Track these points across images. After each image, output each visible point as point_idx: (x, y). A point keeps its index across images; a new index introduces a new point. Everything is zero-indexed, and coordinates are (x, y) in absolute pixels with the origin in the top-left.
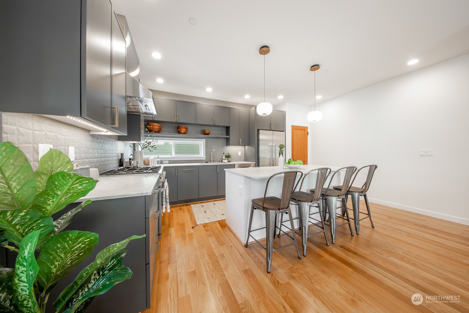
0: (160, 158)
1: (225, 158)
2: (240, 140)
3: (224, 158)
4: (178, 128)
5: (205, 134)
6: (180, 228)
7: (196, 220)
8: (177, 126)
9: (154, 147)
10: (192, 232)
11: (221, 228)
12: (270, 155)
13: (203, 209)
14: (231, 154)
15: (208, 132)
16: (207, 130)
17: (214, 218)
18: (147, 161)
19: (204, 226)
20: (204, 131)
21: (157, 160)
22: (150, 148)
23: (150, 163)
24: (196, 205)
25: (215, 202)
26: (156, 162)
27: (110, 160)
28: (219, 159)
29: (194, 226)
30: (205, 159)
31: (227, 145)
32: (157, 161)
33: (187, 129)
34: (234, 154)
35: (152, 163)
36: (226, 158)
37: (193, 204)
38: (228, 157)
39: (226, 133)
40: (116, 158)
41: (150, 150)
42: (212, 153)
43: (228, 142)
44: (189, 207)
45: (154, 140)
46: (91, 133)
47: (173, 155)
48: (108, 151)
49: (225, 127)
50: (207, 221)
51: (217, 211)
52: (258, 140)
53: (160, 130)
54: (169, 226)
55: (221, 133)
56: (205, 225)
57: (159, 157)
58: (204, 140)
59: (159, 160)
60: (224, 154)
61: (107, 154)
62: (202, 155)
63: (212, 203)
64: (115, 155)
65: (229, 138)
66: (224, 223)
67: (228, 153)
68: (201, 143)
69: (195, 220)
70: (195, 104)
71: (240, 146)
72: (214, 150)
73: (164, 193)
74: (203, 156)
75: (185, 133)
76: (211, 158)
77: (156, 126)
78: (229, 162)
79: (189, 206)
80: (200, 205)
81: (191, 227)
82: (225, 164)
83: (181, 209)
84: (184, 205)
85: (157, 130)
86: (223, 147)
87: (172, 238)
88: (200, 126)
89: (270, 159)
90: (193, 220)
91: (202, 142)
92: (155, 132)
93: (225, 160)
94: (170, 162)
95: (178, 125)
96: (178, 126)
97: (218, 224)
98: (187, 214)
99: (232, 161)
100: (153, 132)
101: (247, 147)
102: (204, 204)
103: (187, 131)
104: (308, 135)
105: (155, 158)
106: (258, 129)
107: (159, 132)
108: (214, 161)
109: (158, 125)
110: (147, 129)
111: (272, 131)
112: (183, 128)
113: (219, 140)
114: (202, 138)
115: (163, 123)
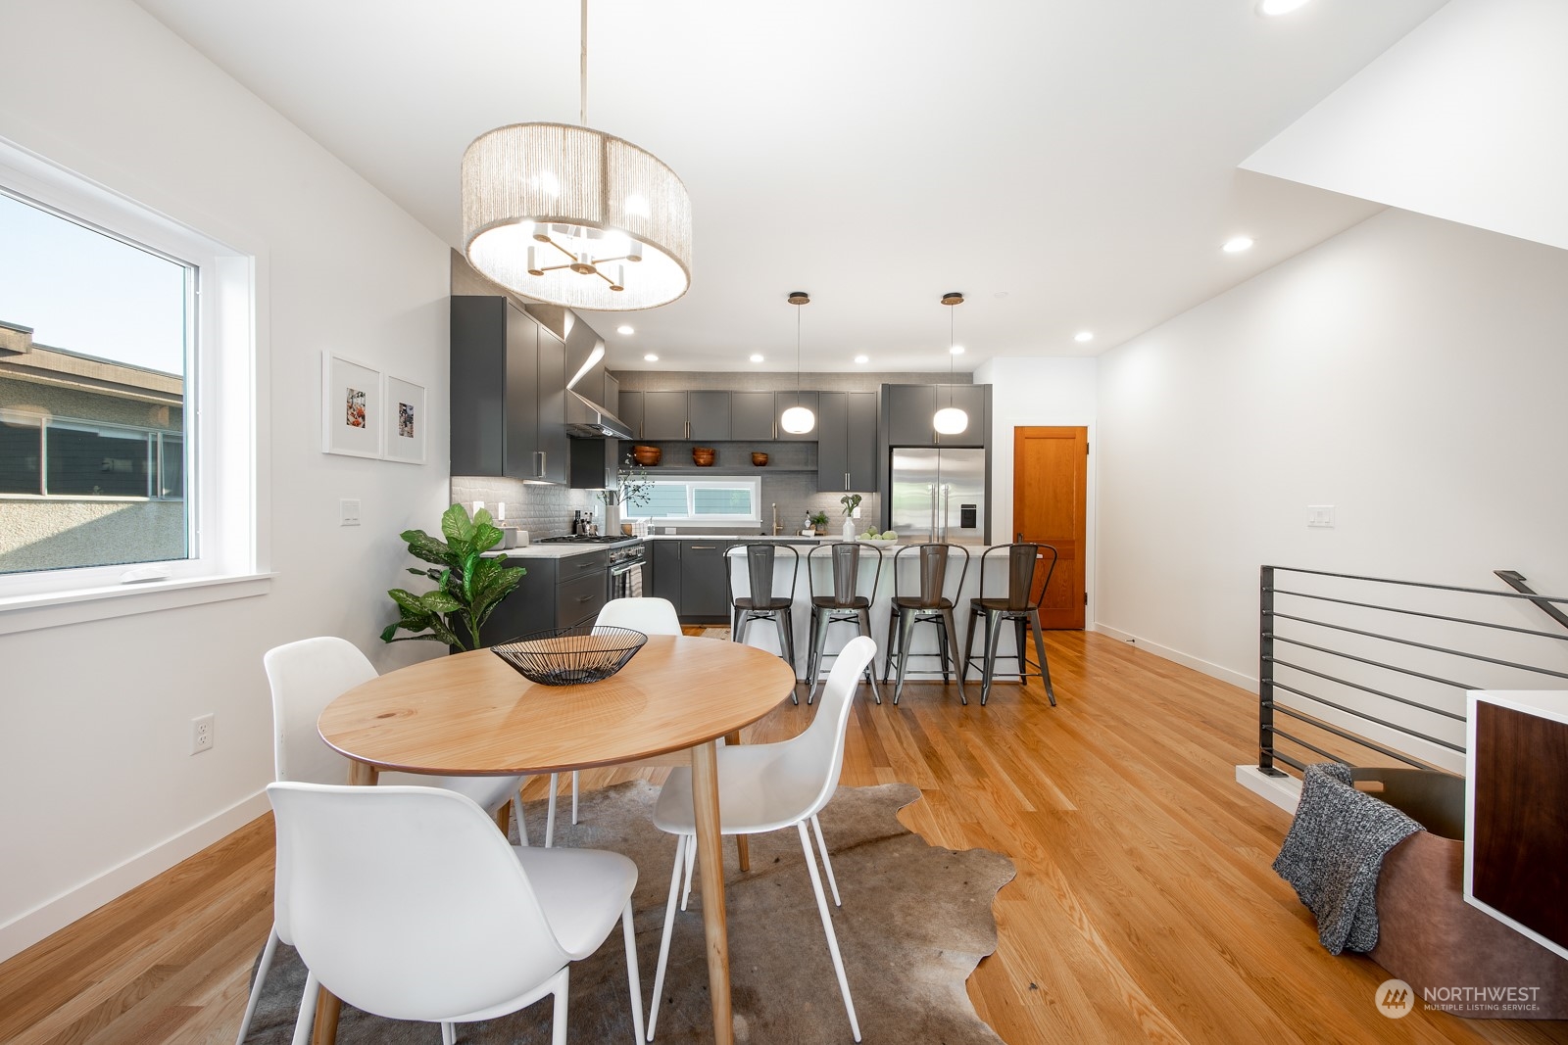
0: (657, 521)
1: (812, 524)
2: (847, 476)
3: (808, 523)
4: (694, 452)
5: (757, 465)
8: (691, 446)
9: (648, 497)
14: (828, 515)
16: (760, 455)
18: (627, 527)
20: (754, 456)
21: (648, 525)
22: (638, 500)
23: (633, 530)
26: (647, 530)
27: (554, 522)
28: (794, 528)
30: (758, 525)
32: (649, 528)
33: (713, 455)
35: (638, 530)
36: (814, 526)
38: (819, 522)
40: (567, 519)
41: (637, 505)
42: (776, 511)
45: (646, 482)
47: (690, 516)
48: (552, 507)
53: (658, 461)
55: (805, 459)
57: (654, 519)
58: (759, 478)
59: (654, 525)
60: (809, 513)
61: (549, 513)
62: (753, 515)
64: (563, 513)
65: (819, 471)
67: (821, 513)
68: (749, 487)
70: (730, 394)
74: (754, 519)
75: (710, 464)
76: (772, 523)
78: (820, 535)
85: (649, 461)
86: (804, 495)
88: (742, 447)
91: (754, 483)
92: (644, 465)
93: (810, 529)
94: (680, 531)
95: (695, 446)
96: (693, 449)
100: (641, 464)
103: (713, 458)
104: (1088, 453)
105: (646, 521)
106: (892, 444)
107: (655, 465)
108: (779, 533)
109: (653, 449)
110: (627, 462)
111: (939, 447)
112: (704, 452)
113: (798, 476)
114: (753, 474)
115: (666, 442)
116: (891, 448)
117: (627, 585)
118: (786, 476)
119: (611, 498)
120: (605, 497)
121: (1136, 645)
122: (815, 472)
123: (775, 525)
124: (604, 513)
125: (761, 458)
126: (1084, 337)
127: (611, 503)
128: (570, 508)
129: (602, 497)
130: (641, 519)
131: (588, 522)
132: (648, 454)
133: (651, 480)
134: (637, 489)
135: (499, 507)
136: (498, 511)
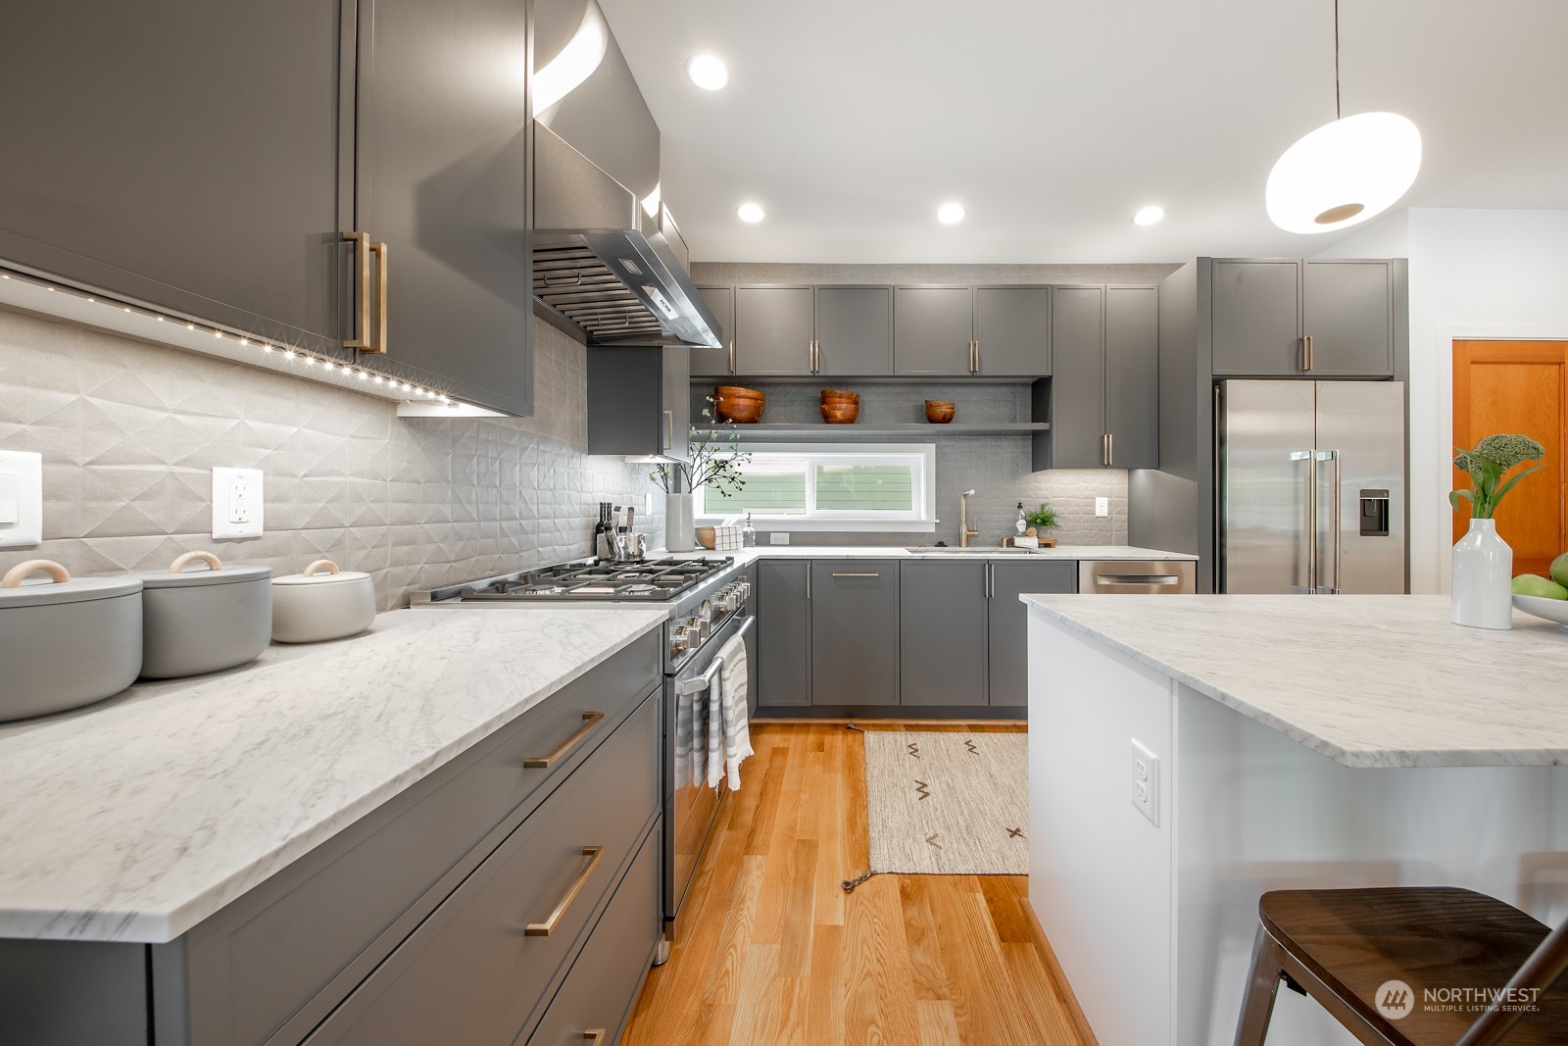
0: (757, 522)
1: (1028, 526)
2: (1109, 441)
3: (1021, 526)
4: (824, 400)
5: (932, 420)
6: (792, 874)
7: (874, 834)
8: (817, 392)
9: (741, 478)
10: (839, 920)
11: (1002, 939)
12: (1297, 513)
13: (916, 770)
14: (1054, 509)
15: (944, 410)
16: (943, 401)
17: (963, 846)
18: (707, 534)
19: (906, 895)
20: (929, 405)
21: (746, 529)
22: (724, 484)
23: (718, 541)
24: (889, 736)
25: (977, 738)
26: (741, 539)
28: (998, 532)
29: (859, 874)
30: (932, 529)
31: (1034, 470)
32: (745, 534)
33: (856, 403)
34: (1070, 509)
35: (726, 540)
36: (1033, 529)
37: (876, 728)
38: (1041, 521)
39: (1030, 413)
40: (577, 521)
41: (723, 492)
42: (963, 502)
43: (1040, 453)
44: (854, 741)
45: (739, 454)
46: (402, 412)
47: (810, 512)
49: (1025, 385)
50: (925, 862)
51: (982, 799)
52: (1219, 440)
53: (759, 415)
54: (749, 848)
55: (1012, 413)
56: (912, 888)
57: (753, 517)
58: (932, 447)
59: (753, 530)
60: (1020, 507)
62: (920, 511)
63: (960, 738)
65: (1046, 434)
66: (1016, 900)
67: (1043, 506)
68: (917, 462)
69: (866, 831)
70: (890, 291)
71: (1108, 471)
72: (972, 492)
73: (715, 695)
74: (924, 518)
75: (851, 420)
76: (959, 526)
77: (743, 399)
78: (1047, 545)
79: (858, 736)
80: (903, 738)
81: (841, 877)
82: (1028, 556)
83: (820, 747)
84: (836, 726)
85: (744, 414)
86: (1015, 475)
87: (739, 937)
88: (912, 389)
89: (1296, 536)
90: (860, 829)
91: (922, 456)
92: (735, 421)
93: (1025, 535)
94: (797, 539)
95: (824, 389)
96: (822, 392)
97: (981, 897)
98: (839, 780)
99: (1059, 540)
100: (731, 420)
101: (1141, 475)
102: (922, 739)
103: (857, 410)
105: (739, 522)
106: (1220, 371)
107: (755, 422)
108: (971, 541)
109: (751, 393)
110: (706, 412)
111: (1315, 378)
112: (840, 397)
113: (999, 444)
114: (921, 439)
115: (770, 385)
116: (1218, 383)
117: (714, 707)
118: (978, 444)
119: (676, 479)
120: (665, 477)
123: (964, 530)
124: (663, 507)
125: (940, 410)
127: (677, 489)
128: (587, 498)
129: (658, 476)
130: (730, 519)
131: (622, 530)
132: (742, 402)
133: (746, 449)
134: (721, 465)
135: (209, 483)
136: (201, 499)
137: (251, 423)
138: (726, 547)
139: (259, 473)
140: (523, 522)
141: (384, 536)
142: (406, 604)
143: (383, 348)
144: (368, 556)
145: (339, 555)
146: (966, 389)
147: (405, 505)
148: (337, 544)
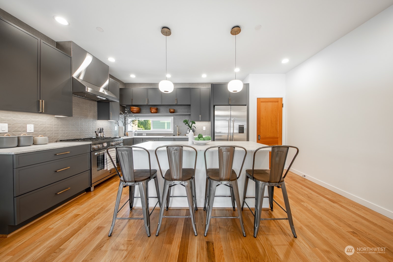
2: (200, 116)
4: (150, 108)
5: (170, 112)
18: (127, 134)
20: (170, 110)
30: (173, 133)
33: (157, 109)
34: (198, 129)
52: (214, 115)
58: (173, 117)
59: (137, 133)
71: (205, 122)
74: (171, 130)
75: (156, 113)
85: (135, 112)
91: (171, 119)
94: (147, 134)
100: (132, 113)
103: (157, 111)
104: (283, 107)
107: (138, 113)
108: (179, 135)
109: (137, 108)
111: (231, 105)
112: (153, 108)
113: (185, 117)
114: (171, 116)
115: (143, 106)
116: (214, 106)
118: (181, 117)
121: (305, 177)
122: (190, 115)
123: (177, 132)
124: (118, 129)
125: (172, 110)
126: (285, 61)
128: (98, 127)
129: (116, 123)
131: (100, 132)
132: (135, 109)
133: (138, 118)
135: (26, 126)
136: (25, 128)
137: (32, 119)
138: (130, 136)
139: (33, 125)
140: (81, 131)
141: (53, 132)
142: (56, 142)
143: (43, 112)
144: (50, 135)
145: (44, 135)
146: (179, 106)
147: (56, 129)
148: (45, 133)
